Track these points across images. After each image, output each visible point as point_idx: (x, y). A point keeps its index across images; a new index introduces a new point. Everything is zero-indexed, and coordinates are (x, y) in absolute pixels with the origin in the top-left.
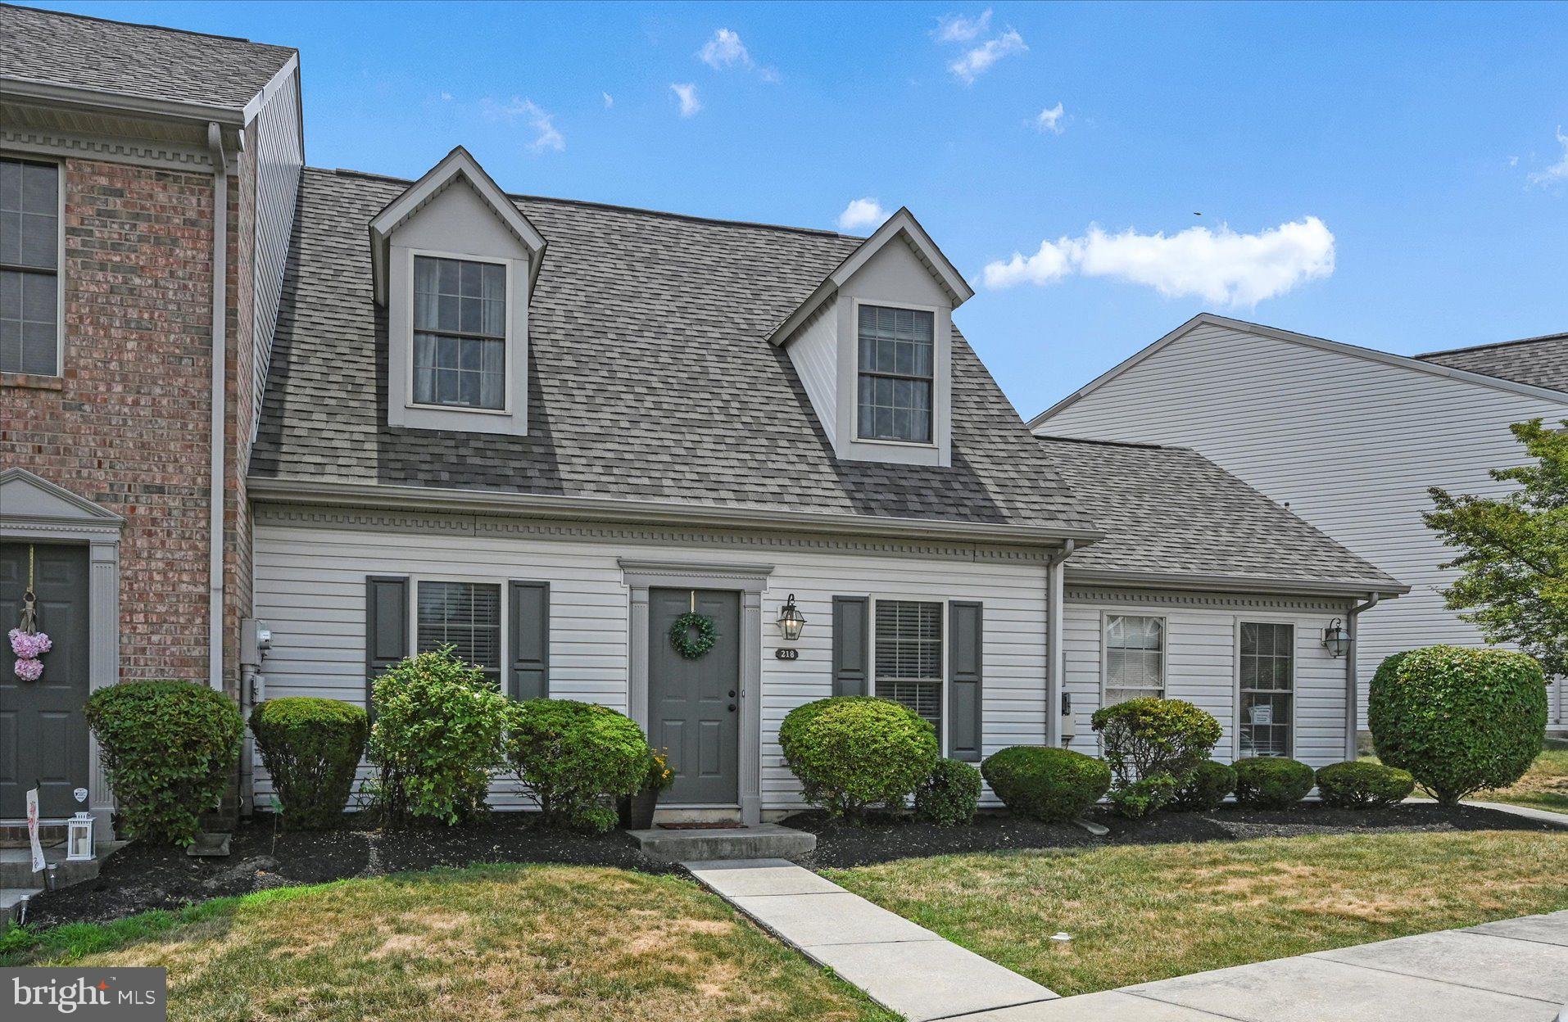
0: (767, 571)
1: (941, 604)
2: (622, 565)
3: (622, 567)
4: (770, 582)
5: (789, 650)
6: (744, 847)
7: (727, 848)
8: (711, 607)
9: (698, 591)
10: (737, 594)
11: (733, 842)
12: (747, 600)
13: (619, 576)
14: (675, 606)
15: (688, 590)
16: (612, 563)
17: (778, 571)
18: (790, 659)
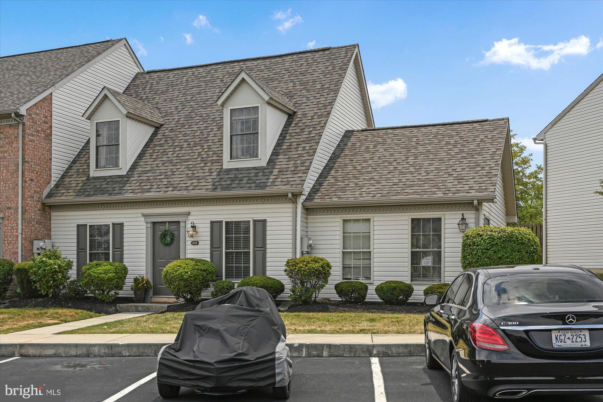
0: (189, 214)
1: (249, 221)
2: (144, 215)
3: (144, 216)
4: (190, 217)
5: (195, 241)
6: (145, 308)
7: (140, 308)
8: (173, 227)
9: (169, 222)
10: (179, 222)
11: (142, 307)
12: (182, 225)
13: (143, 219)
14: (162, 228)
15: (166, 222)
16: (141, 215)
17: (192, 213)
18: (195, 245)
